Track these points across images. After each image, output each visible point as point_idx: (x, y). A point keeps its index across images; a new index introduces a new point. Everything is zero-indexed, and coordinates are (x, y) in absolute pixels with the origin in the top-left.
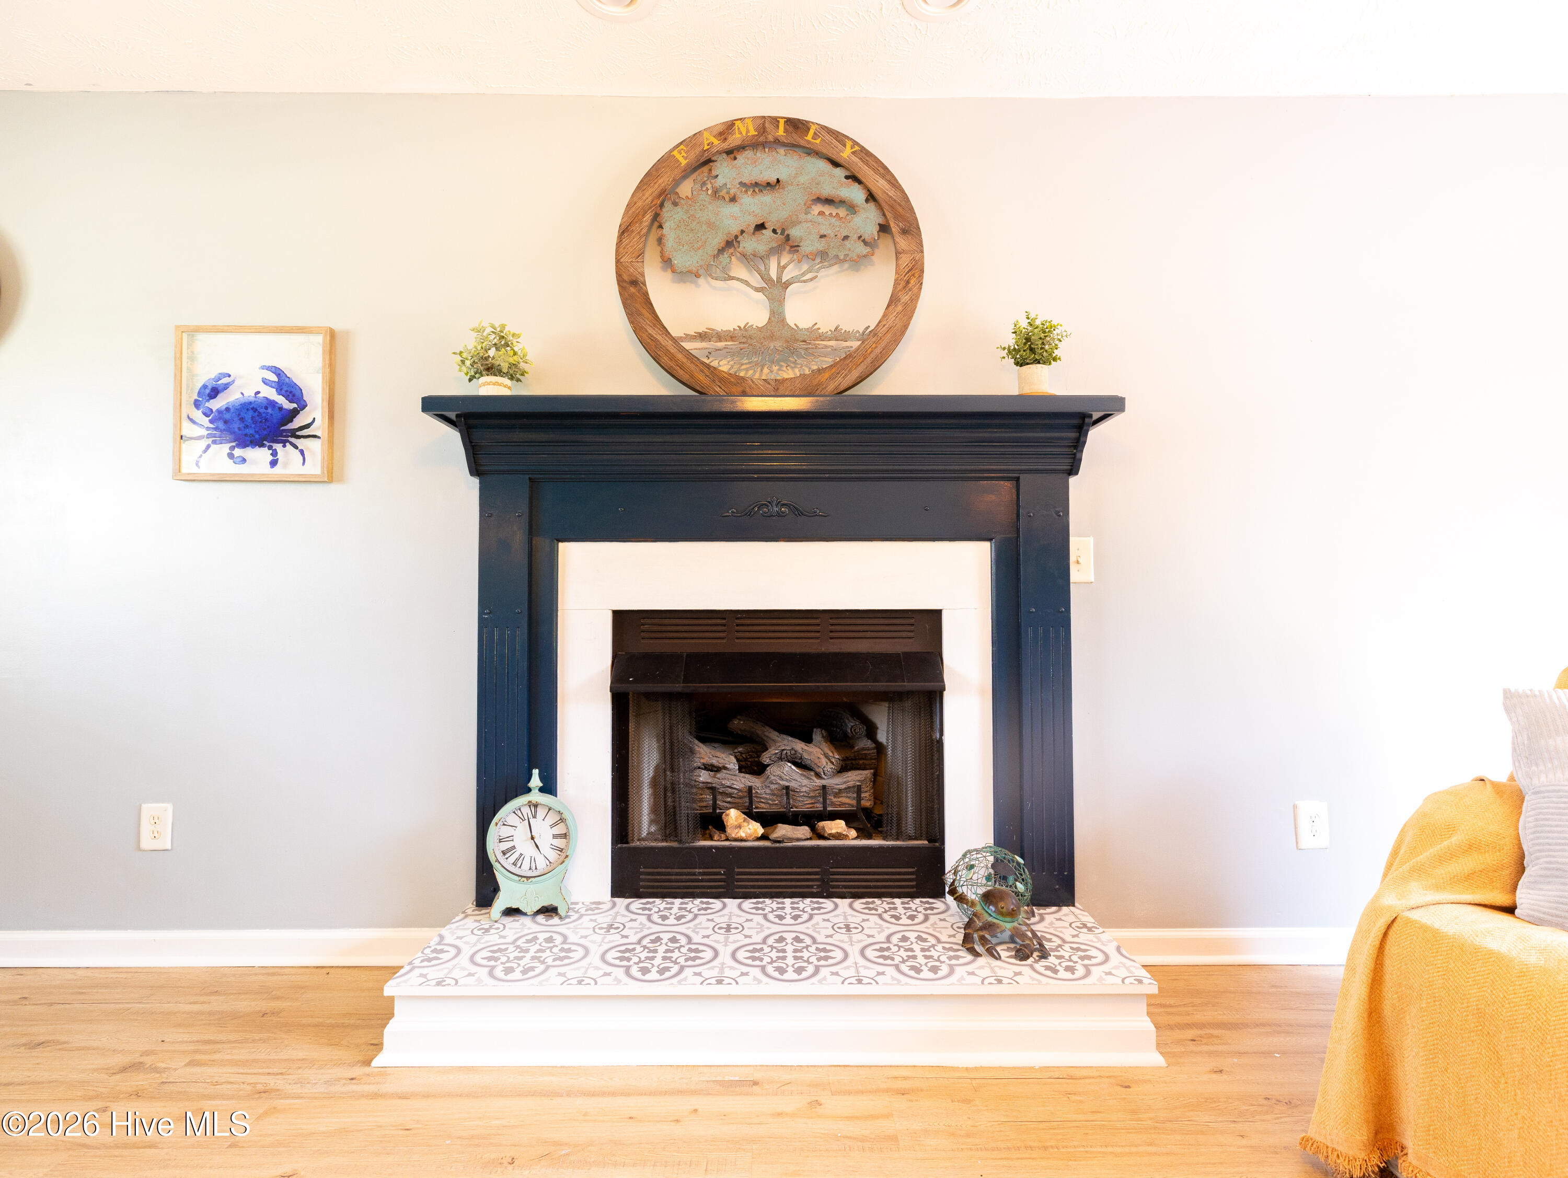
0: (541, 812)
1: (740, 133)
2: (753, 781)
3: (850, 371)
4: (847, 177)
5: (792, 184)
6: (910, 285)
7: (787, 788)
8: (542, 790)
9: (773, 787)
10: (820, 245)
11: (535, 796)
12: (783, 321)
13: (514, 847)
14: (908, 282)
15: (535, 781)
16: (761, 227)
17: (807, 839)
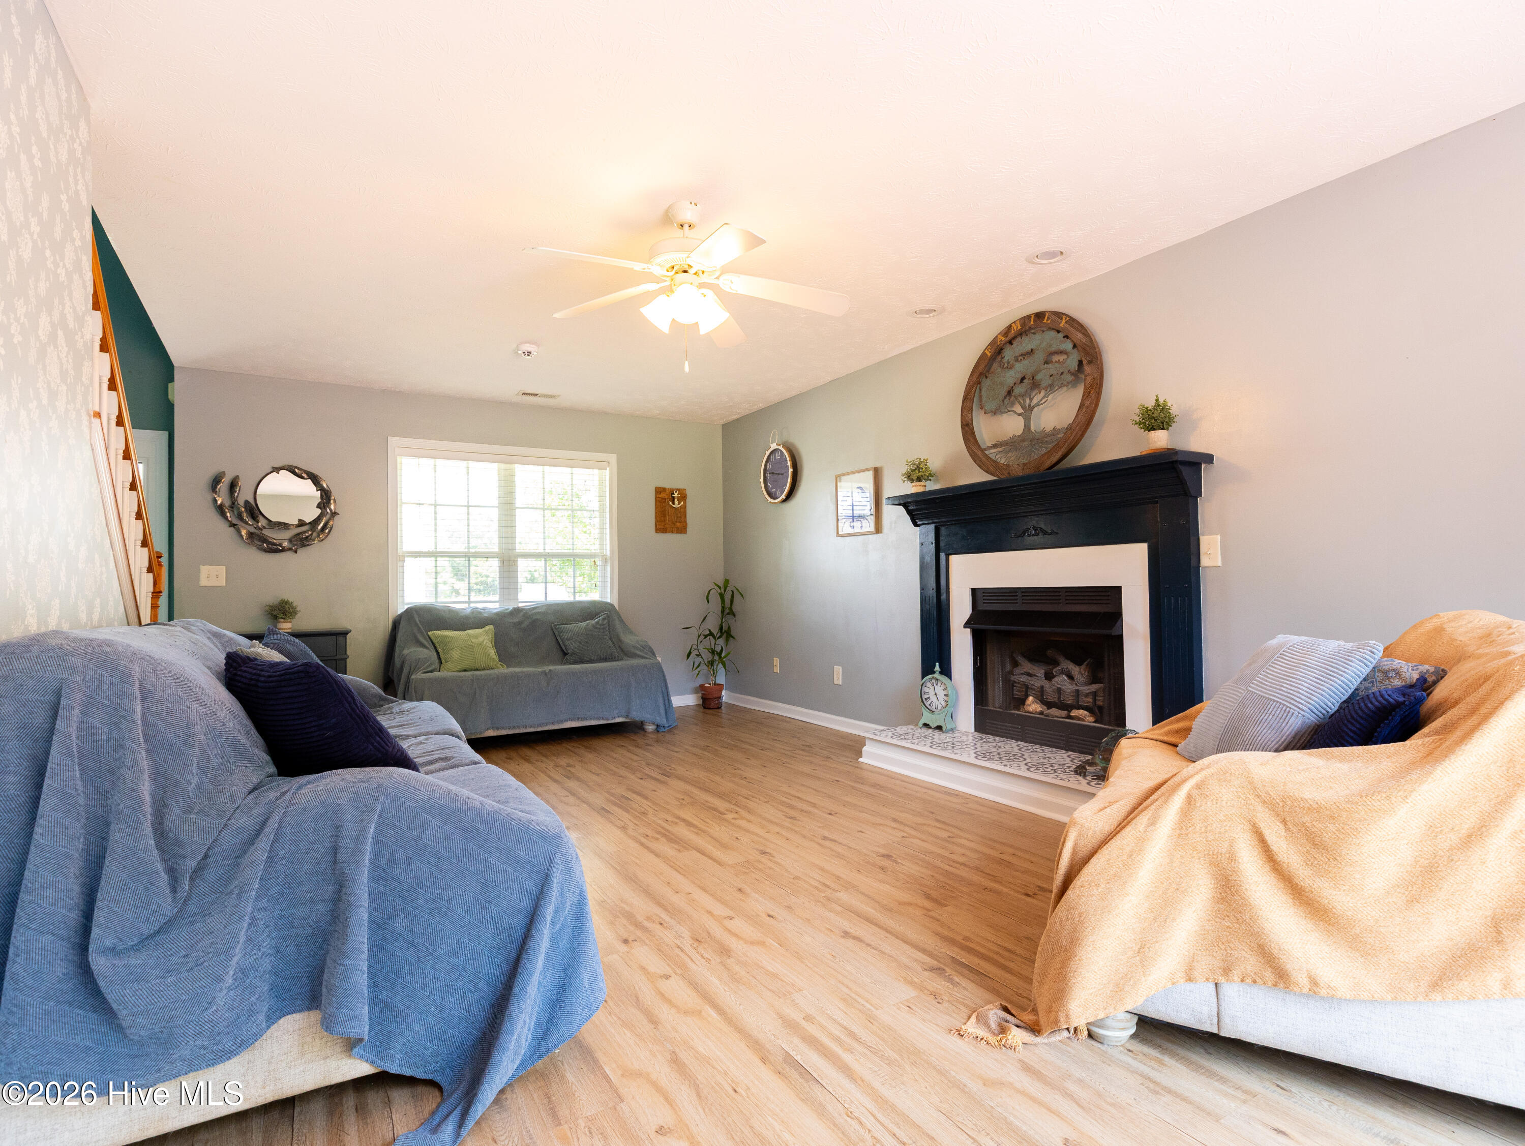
0: (939, 683)
1: (1014, 330)
2: (1046, 684)
3: (1057, 453)
4: (1064, 337)
5: (1038, 350)
6: (1091, 395)
7: (1060, 688)
8: (941, 673)
9: (1054, 687)
10: (1049, 382)
11: (937, 675)
12: (1029, 430)
13: (929, 698)
14: (1090, 393)
15: (937, 668)
16: (1023, 379)
17: (1063, 718)
